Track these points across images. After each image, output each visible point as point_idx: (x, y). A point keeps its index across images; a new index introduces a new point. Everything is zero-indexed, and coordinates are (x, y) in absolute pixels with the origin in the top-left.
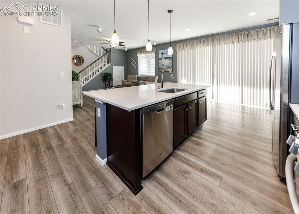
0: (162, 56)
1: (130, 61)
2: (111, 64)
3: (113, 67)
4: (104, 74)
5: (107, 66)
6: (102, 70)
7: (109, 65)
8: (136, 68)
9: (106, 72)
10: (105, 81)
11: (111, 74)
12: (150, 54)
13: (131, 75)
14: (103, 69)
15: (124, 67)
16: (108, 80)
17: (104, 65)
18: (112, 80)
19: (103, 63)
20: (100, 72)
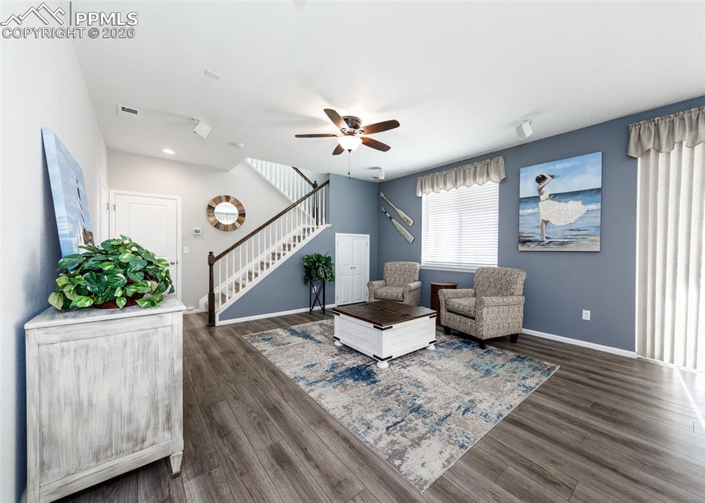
0: (540, 190)
1: (391, 218)
2: (329, 225)
3: (337, 234)
4: (308, 259)
5: (317, 232)
6: (299, 246)
7: (322, 227)
8: (411, 238)
9: (312, 252)
10: (309, 284)
11: (329, 258)
12: (475, 185)
13: (398, 264)
14: (304, 243)
15: (368, 236)
16: (319, 277)
17: (309, 229)
18: (333, 277)
19: (304, 223)
20: (294, 250)
